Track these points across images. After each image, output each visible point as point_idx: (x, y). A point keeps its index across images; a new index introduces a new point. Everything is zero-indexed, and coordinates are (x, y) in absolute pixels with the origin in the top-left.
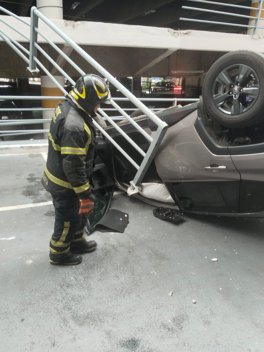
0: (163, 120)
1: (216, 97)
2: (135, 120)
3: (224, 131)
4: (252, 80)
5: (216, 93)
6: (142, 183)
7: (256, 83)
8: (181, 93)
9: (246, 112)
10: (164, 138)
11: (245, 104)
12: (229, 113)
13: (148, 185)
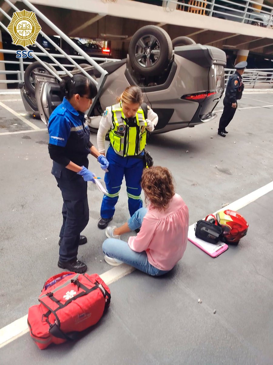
0: (105, 69)
1: (137, 55)
2: (85, 70)
3: (142, 79)
4: (157, 45)
5: (137, 52)
6: (90, 117)
7: (159, 47)
8: (109, 55)
9: (154, 66)
10: (106, 82)
11: (154, 61)
12: (144, 66)
13: (95, 118)
